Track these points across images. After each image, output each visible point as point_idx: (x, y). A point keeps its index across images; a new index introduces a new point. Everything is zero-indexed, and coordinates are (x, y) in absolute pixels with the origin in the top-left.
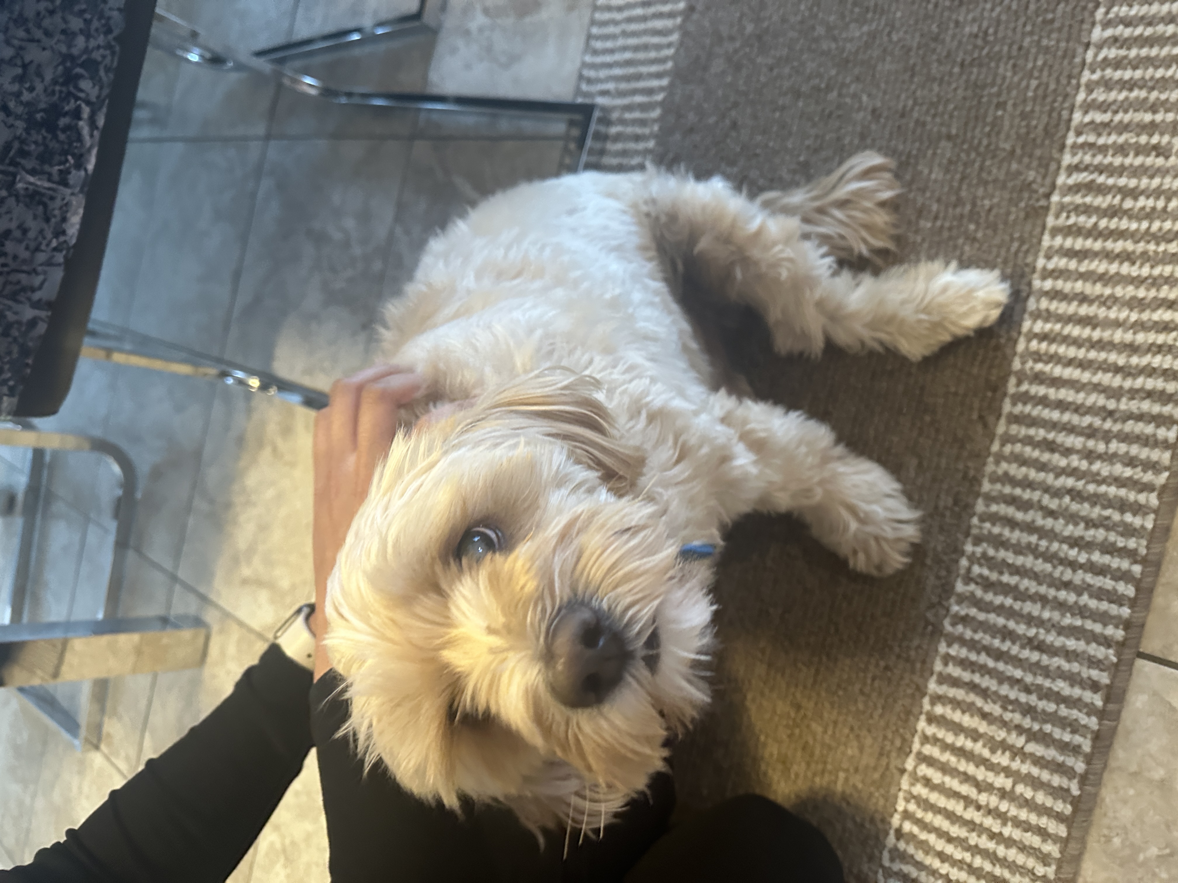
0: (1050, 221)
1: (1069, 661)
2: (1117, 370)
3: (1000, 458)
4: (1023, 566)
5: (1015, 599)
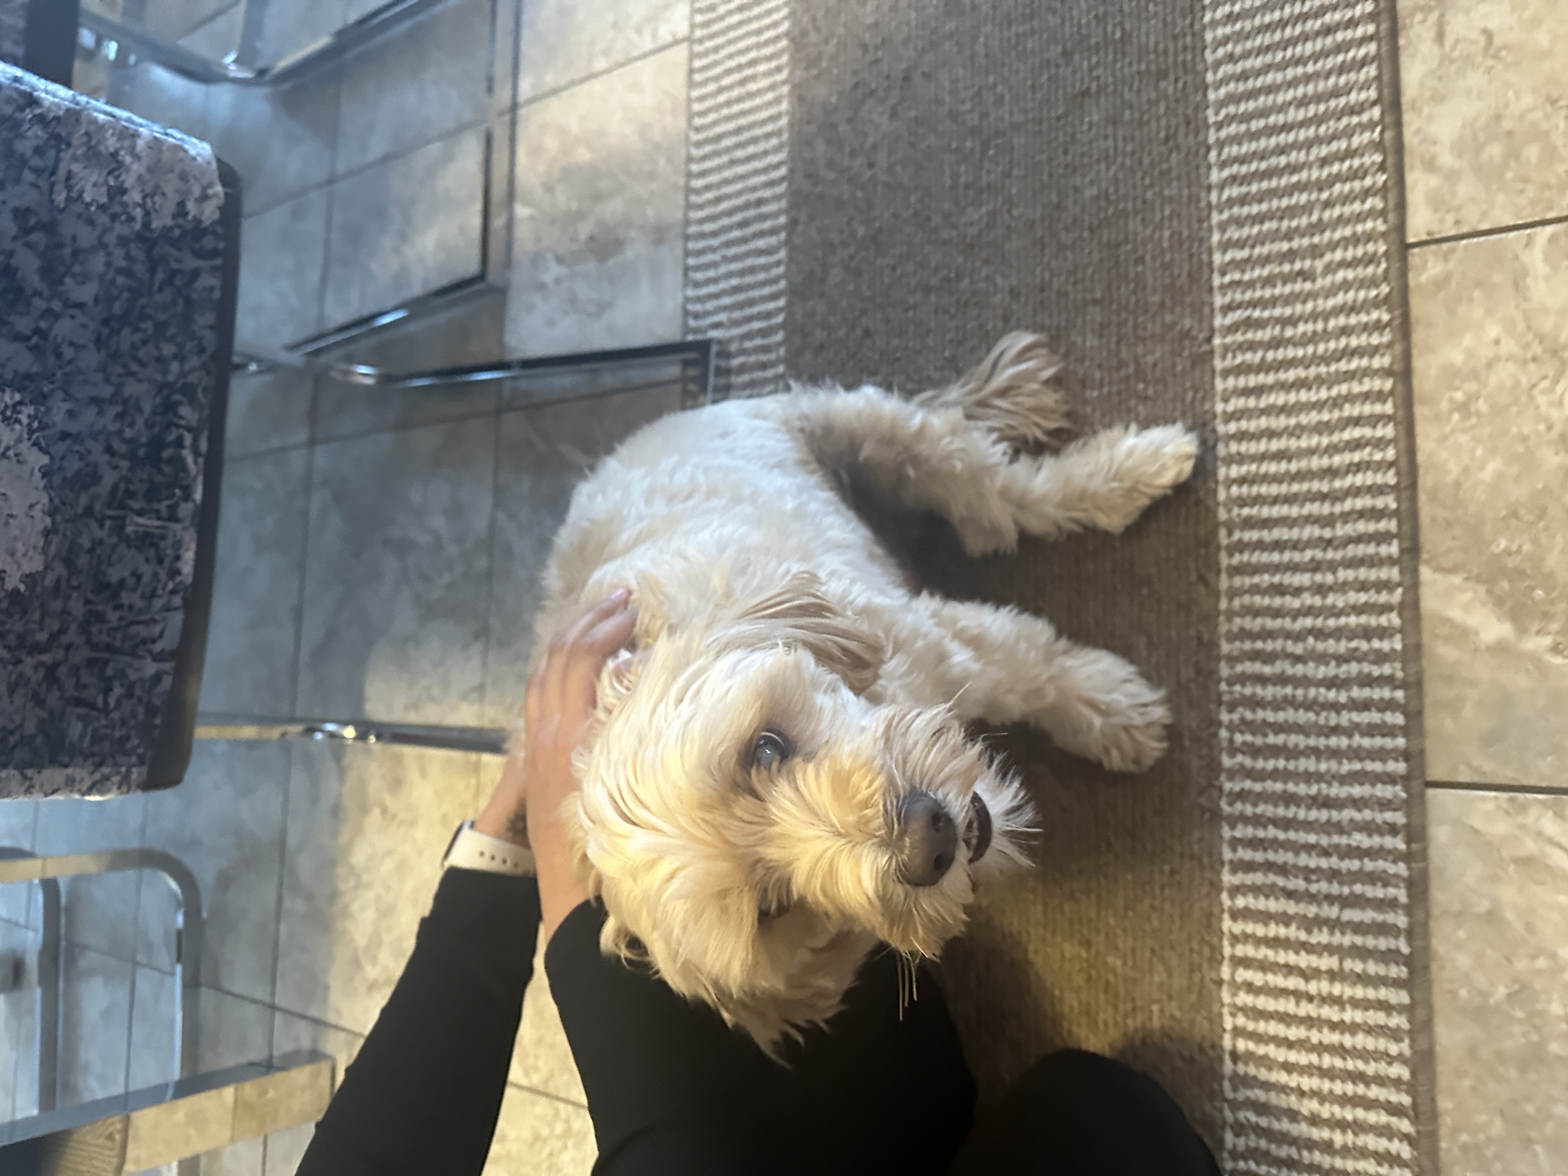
0: (1218, 364)
1: (1359, 810)
2: (1323, 497)
3: (1231, 615)
4: (1286, 721)
5: (1287, 759)
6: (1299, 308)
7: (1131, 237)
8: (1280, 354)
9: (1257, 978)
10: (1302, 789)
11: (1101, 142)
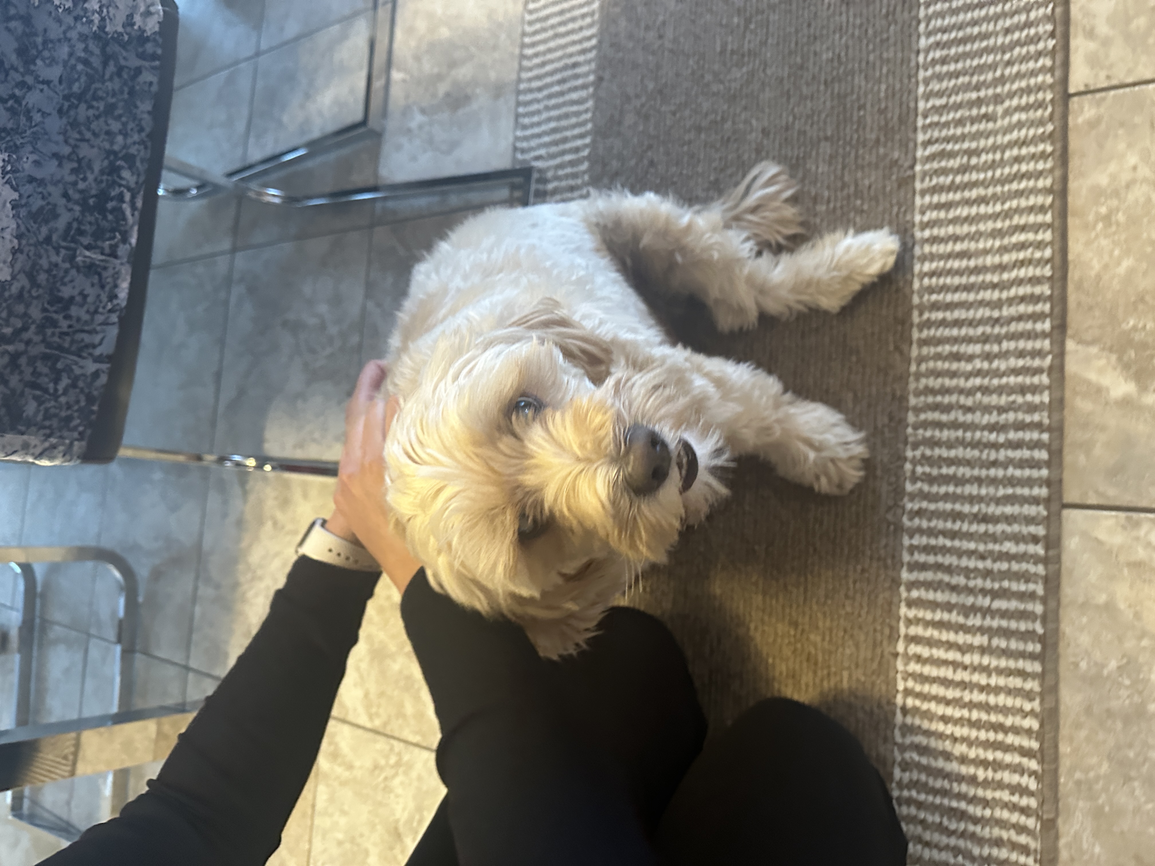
0: (918, 186)
1: (1010, 524)
2: (994, 286)
3: (918, 376)
4: (956, 457)
5: (956, 485)
6: (982, 143)
7: (856, 90)
8: (966, 178)
9: (925, 652)
10: (966, 509)
11: (837, 18)
